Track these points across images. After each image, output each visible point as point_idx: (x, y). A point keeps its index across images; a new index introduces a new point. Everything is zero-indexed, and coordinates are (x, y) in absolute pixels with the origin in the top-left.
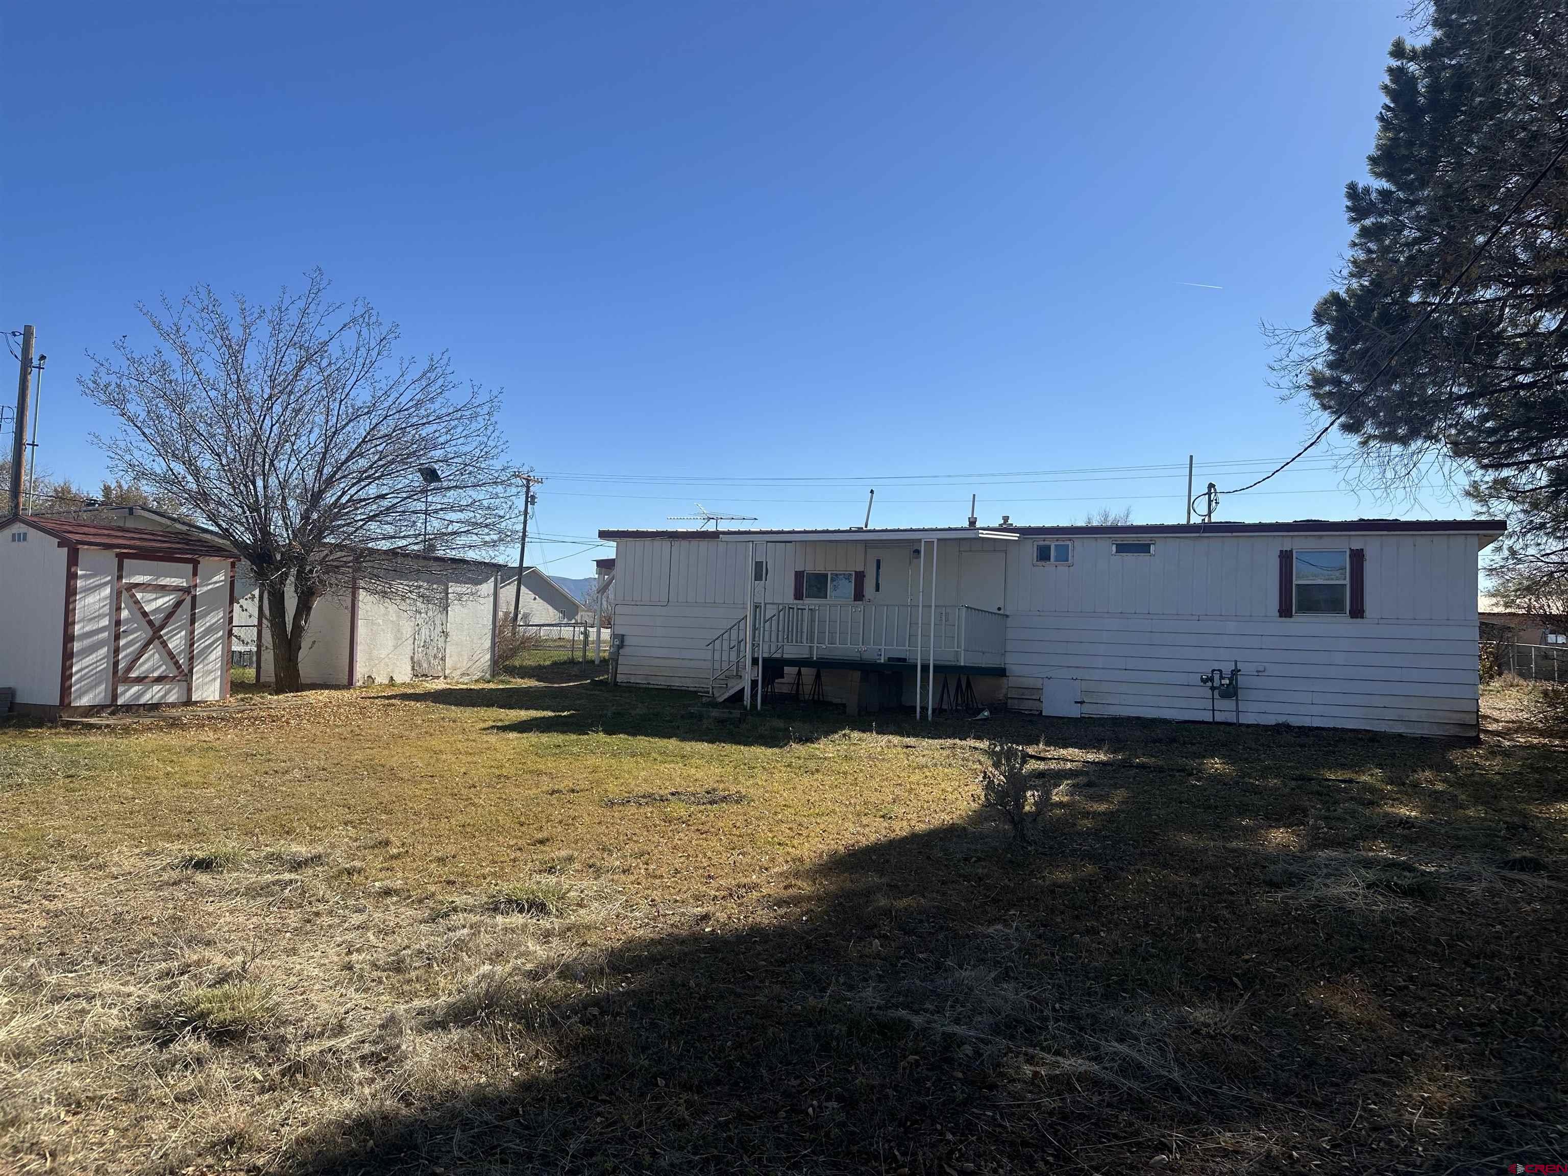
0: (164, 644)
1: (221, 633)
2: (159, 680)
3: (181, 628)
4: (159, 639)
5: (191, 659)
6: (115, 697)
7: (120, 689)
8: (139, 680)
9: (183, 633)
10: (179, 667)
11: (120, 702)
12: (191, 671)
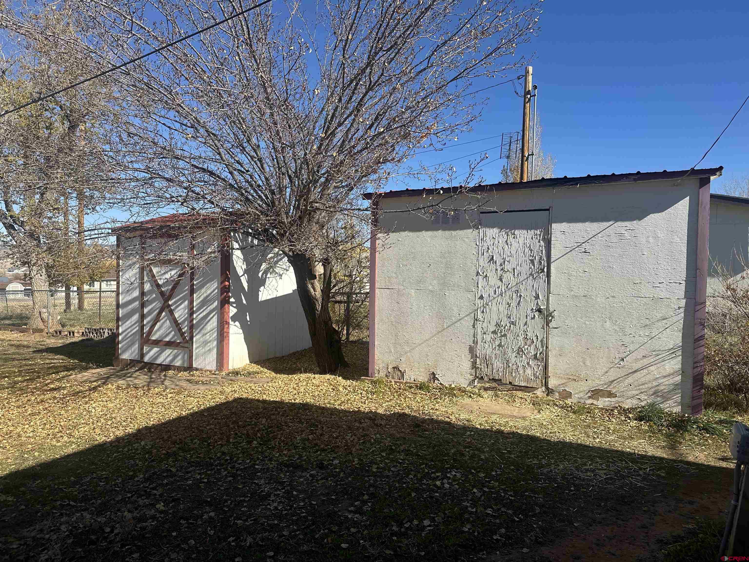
0: (171, 312)
1: (216, 304)
2: (169, 344)
3: (183, 299)
4: (168, 308)
5: (192, 327)
6: (142, 355)
7: (146, 349)
8: (156, 343)
9: (186, 302)
10: (182, 334)
11: (146, 359)
12: (192, 338)
